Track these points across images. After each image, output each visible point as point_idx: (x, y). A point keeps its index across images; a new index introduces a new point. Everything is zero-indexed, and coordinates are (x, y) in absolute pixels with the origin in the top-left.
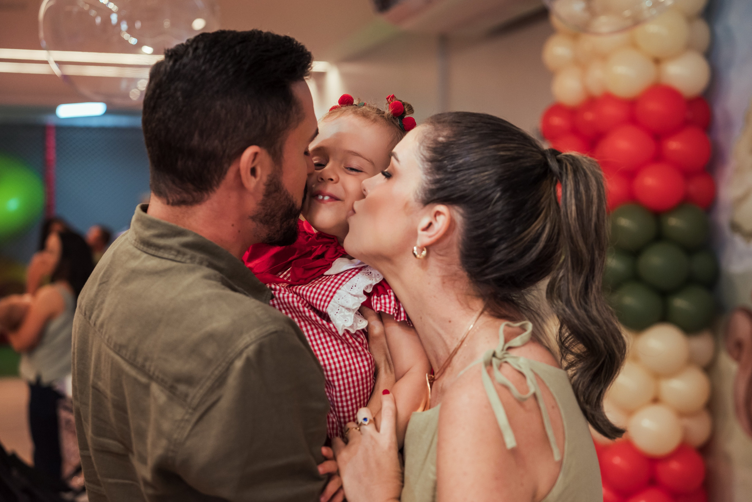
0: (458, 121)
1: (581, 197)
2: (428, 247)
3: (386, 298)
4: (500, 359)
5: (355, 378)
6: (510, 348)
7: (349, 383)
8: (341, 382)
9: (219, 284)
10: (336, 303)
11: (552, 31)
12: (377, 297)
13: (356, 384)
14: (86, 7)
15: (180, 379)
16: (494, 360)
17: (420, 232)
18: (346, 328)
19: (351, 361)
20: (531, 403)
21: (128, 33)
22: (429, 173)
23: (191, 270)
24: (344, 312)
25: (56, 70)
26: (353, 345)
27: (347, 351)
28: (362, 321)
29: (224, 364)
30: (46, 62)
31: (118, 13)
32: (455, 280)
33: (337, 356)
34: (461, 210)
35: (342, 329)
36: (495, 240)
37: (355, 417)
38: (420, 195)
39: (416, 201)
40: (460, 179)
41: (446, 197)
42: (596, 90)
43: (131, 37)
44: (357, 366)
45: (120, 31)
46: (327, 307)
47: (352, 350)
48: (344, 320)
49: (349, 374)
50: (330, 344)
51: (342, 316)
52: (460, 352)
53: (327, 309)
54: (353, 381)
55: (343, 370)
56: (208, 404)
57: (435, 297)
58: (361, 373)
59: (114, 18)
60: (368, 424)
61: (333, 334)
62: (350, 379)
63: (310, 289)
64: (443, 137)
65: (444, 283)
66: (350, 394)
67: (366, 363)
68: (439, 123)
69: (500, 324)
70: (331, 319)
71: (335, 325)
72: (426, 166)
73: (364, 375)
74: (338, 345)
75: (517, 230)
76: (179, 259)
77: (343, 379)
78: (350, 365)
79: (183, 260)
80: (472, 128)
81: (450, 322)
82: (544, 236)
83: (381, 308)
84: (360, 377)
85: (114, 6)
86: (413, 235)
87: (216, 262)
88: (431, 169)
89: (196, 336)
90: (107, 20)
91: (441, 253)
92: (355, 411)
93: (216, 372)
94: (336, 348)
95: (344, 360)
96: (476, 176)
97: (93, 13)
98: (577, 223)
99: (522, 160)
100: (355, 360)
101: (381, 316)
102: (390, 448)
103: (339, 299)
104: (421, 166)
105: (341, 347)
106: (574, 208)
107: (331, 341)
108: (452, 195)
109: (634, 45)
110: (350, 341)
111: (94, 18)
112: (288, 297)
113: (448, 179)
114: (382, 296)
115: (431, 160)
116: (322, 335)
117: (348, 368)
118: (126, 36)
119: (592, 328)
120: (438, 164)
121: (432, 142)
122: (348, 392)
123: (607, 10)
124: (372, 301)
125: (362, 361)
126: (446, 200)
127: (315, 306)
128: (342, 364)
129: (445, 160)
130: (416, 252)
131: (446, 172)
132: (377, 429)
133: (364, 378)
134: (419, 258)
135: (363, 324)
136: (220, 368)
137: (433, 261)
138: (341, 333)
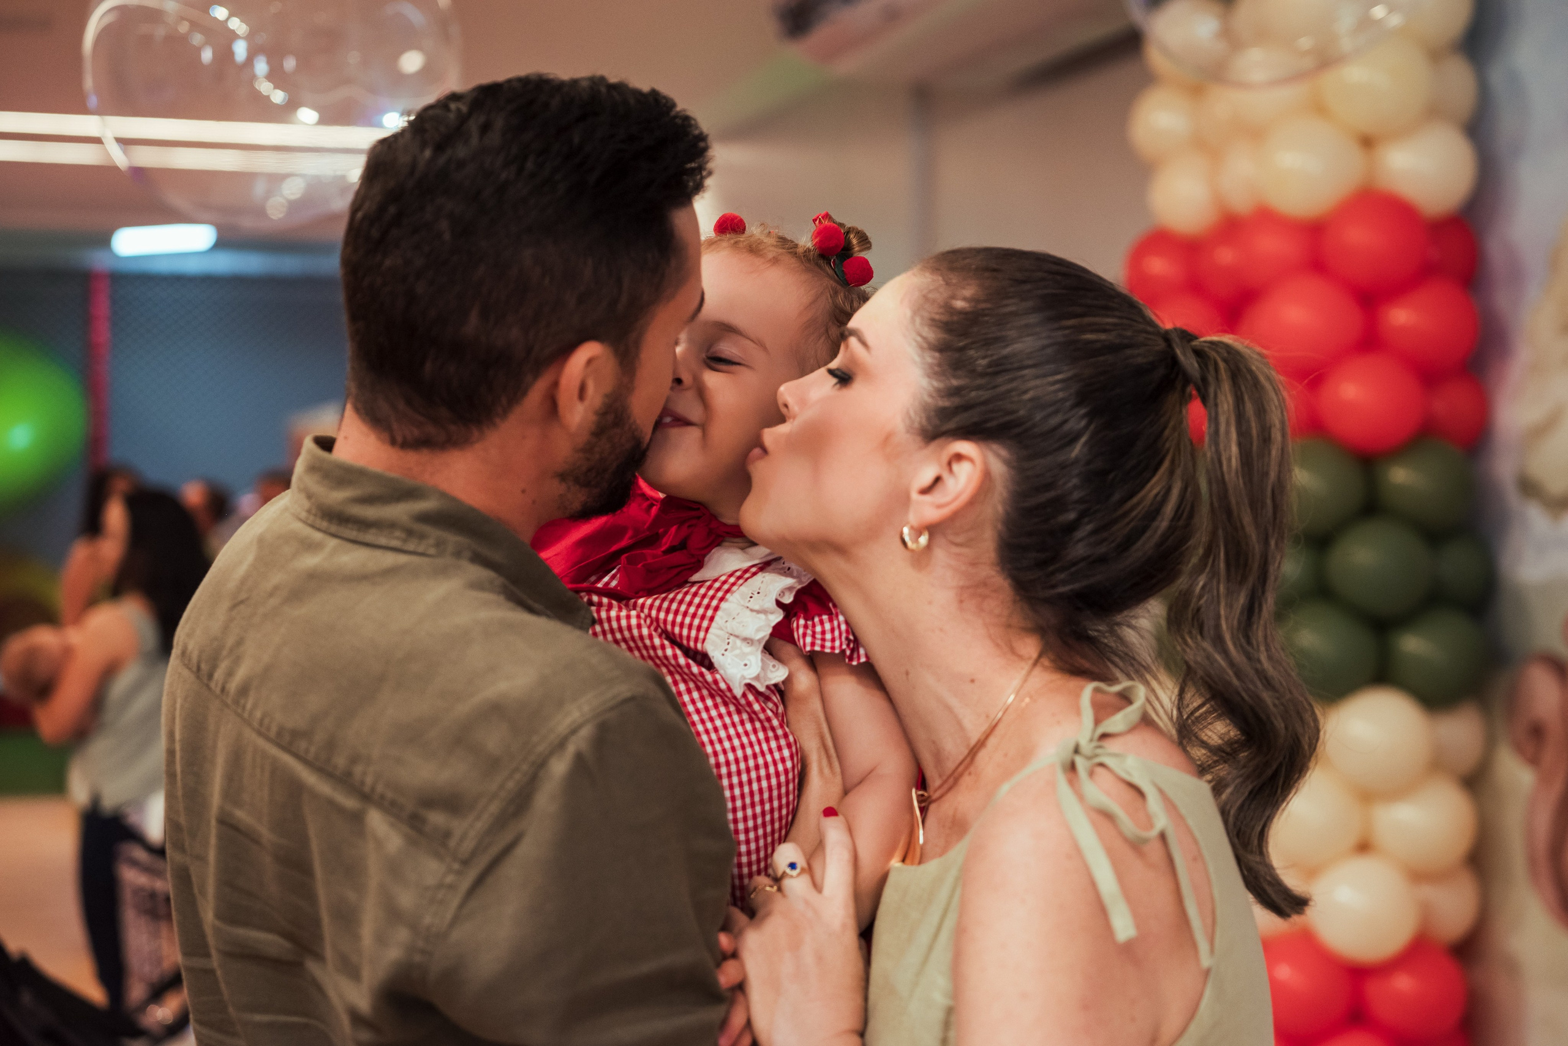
0: (995, 266)
1: (1249, 427)
2: (933, 529)
3: (824, 621)
4: (1089, 758)
5: (764, 784)
6: (1104, 736)
7: (752, 793)
8: (737, 792)
9: (501, 598)
10: (723, 630)
11: (1148, 79)
12: (806, 620)
13: (766, 795)
14: (183, 28)
15: (434, 800)
16: (1080, 762)
17: (915, 496)
18: (748, 681)
19: (757, 748)
20: (1155, 851)
21: (269, 81)
22: (936, 373)
23: (442, 572)
24: (740, 648)
25: (119, 158)
26: (762, 716)
27: (749, 726)
28: (777, 666)
29: (525, 767)
30: (97, 141)
31: (249, 38)
32: (984, 597)
33: (729, 738)
34: (1004, 452)
35: (740, 683)
36: (1072, 516)
37: (769, 861)
38: (918, 419)
39: (909, 430)
40: (1002, 389)
41: (975, 424)
42: (1241, 202)
43: (275, 88)
44: (769, 758)
45: (254, 77)
46: (704, 640)
47: (758, 725)
48: (743, 663)
49: (753, 775)
50: (714, 713)
51: (737, 656)
52: (992, 741)
53: (705, 644)
54: (761, 790)
55: (742, 766)
56: (495, 850)
57: (941, 630)
58: (777, 774)
59: (240, 50)
60: (799, 875)
61: (722, 695)
62: (755, 786)
63: (665, 605)
64: (965, 299)
65: (961, 602)
66: (755, 817)
67: (786, 753)
68: (952, 269)
69: (1082, 688)
70: (716, 665)
71: (724, 676)
72: (929, 360)
73: (783, 778)
74: (729, 714)
75: (1116, 497)
76: (411, 546)
77: (741, 784)
78: (755, 756)
79: (421, 549)
80: (1024, 282)
81: (972, 681)
82: (1169, 509)
83: (813, 644)
84: (774, 781)
85: (240, 25)
86: (900, 500)
87: (486, 551)
88: (939, 365)
89: (463, 709)
90: (225, 54)
91: (959, 540)
92: (770, 850)
93: (510, 785)
94: (727, 720)
95: (743, 746)
96: (1038, 382)
97: (197, 39)
98: (1241, 481)
99: (1129, 352)
100: (765, 747)
101: (813, 660)
102: (844, 926)
103: (727, 621)
104: (917, 359)
105: (736, 718)
106: (1234, 449)
107: (716, 706)
108: (986, 421)
109: (1319, 108)
110: (756, 707)
111: (198, 50)
112: (618, 618)
113: (979, 388)
114: (816, 619)
115: (941, 348)
116: (696, 695)
117: (751, 763)
118: (265, 87)
119: (1267, 696)
120: (957, 355)
121: (941, 310)
122: (749, 812)
123: (1263, 35)
124: (795, 630)
125: (780, 748)
126: (972, 432)
127: (678, 639)
128: (740, 753)
129: (971, 349)
130: (907, 539)
131: (973, 373)
132: (817, 887)
133: (782, 784)
134: (912, 551)
135: (778, 674)
136: (517, 776)
137: (941, 555)
138: (738, 692)
